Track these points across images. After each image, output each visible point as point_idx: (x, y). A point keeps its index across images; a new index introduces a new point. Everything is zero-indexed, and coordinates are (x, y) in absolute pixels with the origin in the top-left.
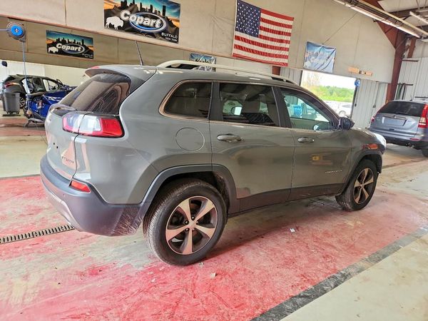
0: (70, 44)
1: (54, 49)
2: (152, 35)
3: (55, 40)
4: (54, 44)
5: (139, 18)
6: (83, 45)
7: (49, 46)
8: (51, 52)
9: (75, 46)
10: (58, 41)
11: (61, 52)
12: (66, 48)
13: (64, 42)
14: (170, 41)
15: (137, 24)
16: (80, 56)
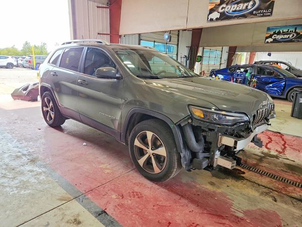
0: (284, 33)
1: (270, 40)
2: (244, 16)
3: (272, 33)
4: (271, 36)
5: (233, 6)
6: (295, 32)
7: (267, 38)
8: (268, 42)
9: (287, 34)
10: (275, 33)
11: (275, 41)
12: (279, 37)
13: (279, 33)
14: (262, 16)
15: (231, 11)
16: (291, 41)
